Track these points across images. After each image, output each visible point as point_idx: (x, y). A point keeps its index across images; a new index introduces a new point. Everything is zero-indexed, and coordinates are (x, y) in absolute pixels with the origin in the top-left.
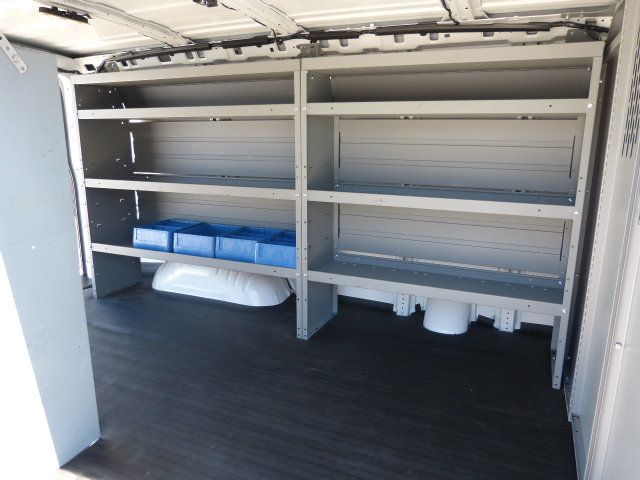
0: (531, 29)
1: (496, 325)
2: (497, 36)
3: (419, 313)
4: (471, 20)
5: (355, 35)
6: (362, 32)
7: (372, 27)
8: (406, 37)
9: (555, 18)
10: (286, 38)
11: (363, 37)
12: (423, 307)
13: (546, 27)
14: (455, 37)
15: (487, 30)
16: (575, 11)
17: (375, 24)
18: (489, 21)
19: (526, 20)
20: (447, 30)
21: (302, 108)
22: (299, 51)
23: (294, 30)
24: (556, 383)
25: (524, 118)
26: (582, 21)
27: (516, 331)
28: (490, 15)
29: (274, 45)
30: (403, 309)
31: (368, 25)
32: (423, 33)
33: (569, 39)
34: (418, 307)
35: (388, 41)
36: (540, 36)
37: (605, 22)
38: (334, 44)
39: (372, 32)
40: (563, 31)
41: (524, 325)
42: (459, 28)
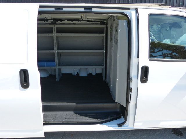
0: (95, 21)
1: (92, 74)
2: (89, 22)
3: (78, 74)
4: (85, 19)
5: (64, 20)
6: (65, 20)
8: (73, 21)
9: (98, 20)
10: (49, 20)
11: (65, 21)
12: (78, 73)
13: (97, 22)
14: (82, 22)
15: (88, 21)
16: (101, 19)
17: (68, 19)
20: (81, 21)
21: (55, 34)
22: (51, 22)
23: (50, 18)
24: (104, 79)
25: (94, 36)
26: (102, 21)
27: (96, 75)
28: (88, 19)
29: (45, 21)
30: (74, 74)
31: (66, 19)
32: (76, 21)
34: (77, 73)
35: (70, 22)
37: (105, 21)
38: (59, 22)
40: (99, 22)
41: (97, 73)
42: (83, 20)
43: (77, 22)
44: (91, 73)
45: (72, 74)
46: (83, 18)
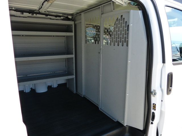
0: (56, 16)
1: (52, 87)
2: (48, 17)
3: (33, 91)
4: (43, 12)
7: (13, 9)
8: (24, 13)
9: (61, 15)
14: (38, 15)
15: (47, 15)
16: (65, 14)
17: (14, 8)
18: (47, 13)
19: (55, 14)
20: (37, 13)
26: (66, 16)
28: (48, 12)
30: (27, 90)
33: (63, 20)
34: (31, 89)
35: (18, 14)
36: (58, 18)
37: (70, 17)
39: (13, 10)
40: (62, 18)
41: (58, 85)
42: (40, 13)
43: (30, 15)
44: (50, 85)
45: (23, 91)
46: (40, 10)
